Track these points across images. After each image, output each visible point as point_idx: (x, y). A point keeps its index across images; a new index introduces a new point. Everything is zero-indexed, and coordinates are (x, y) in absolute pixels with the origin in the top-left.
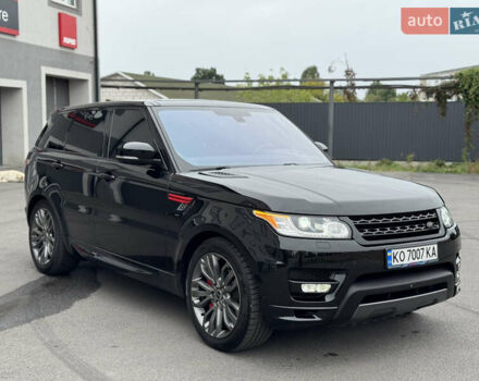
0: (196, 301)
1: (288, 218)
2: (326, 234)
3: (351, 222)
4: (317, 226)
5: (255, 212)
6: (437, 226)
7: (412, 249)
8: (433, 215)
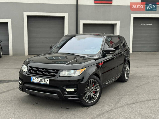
3: (29, 68)
6: (56, 75)
7: (39, 78)
8: (57, 71)
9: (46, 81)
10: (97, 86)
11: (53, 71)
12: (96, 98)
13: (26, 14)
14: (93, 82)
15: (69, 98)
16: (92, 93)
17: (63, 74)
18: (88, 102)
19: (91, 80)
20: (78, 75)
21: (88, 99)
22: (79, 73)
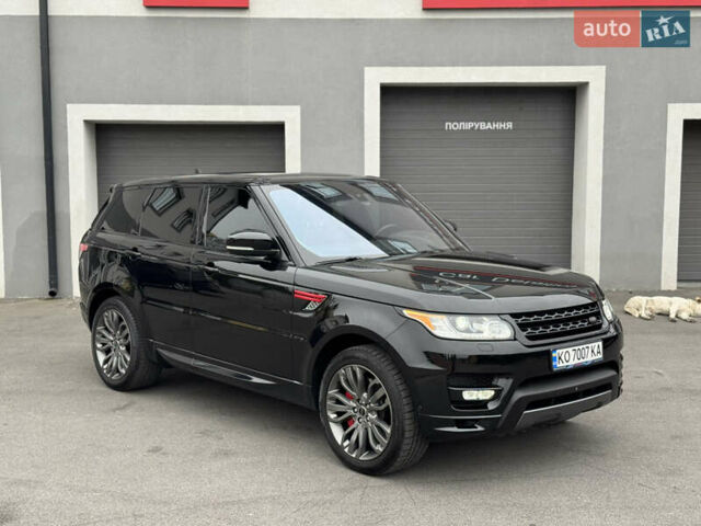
0: (333, 416)
1: (444, 317)
2: (486, 335)
3: (512, 320)
4: (476, 326)
5: (406, 312)
6: (601, 321)
7: (576, 348)
8: (595, 309)
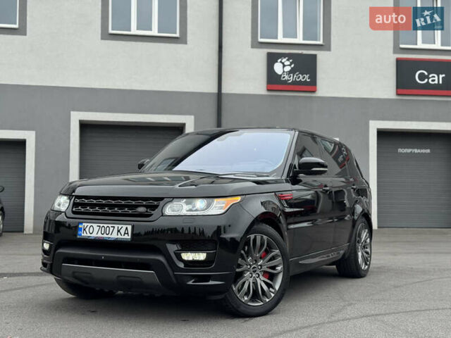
3: (72, 200)
6: (153, 212)
7: (101, 225)
8: (156, 203)
9: (122, 231)
10: (273, 258)
11: (144, 203)
12: (273, 295)
13: (76, 117)
14: (262, 245)
15: (190, 283)
16: (261, 277)
17: (173, 211)
18: (249, 304)
19: (255, 236)
20: (219, 213)
21: (247, 294)
22: (221, 208)
